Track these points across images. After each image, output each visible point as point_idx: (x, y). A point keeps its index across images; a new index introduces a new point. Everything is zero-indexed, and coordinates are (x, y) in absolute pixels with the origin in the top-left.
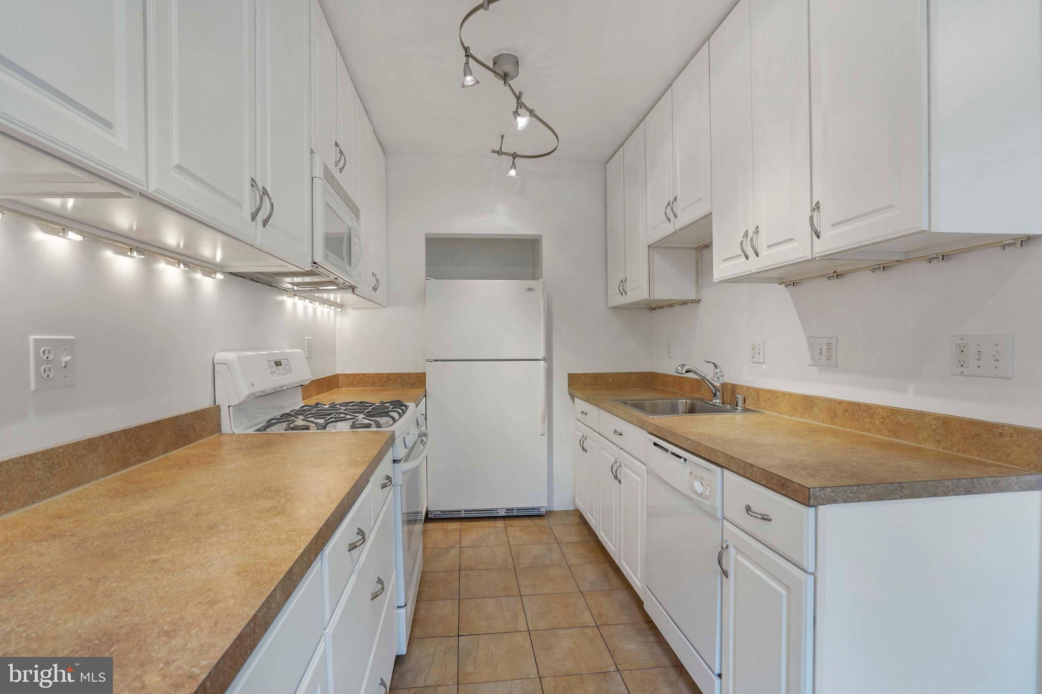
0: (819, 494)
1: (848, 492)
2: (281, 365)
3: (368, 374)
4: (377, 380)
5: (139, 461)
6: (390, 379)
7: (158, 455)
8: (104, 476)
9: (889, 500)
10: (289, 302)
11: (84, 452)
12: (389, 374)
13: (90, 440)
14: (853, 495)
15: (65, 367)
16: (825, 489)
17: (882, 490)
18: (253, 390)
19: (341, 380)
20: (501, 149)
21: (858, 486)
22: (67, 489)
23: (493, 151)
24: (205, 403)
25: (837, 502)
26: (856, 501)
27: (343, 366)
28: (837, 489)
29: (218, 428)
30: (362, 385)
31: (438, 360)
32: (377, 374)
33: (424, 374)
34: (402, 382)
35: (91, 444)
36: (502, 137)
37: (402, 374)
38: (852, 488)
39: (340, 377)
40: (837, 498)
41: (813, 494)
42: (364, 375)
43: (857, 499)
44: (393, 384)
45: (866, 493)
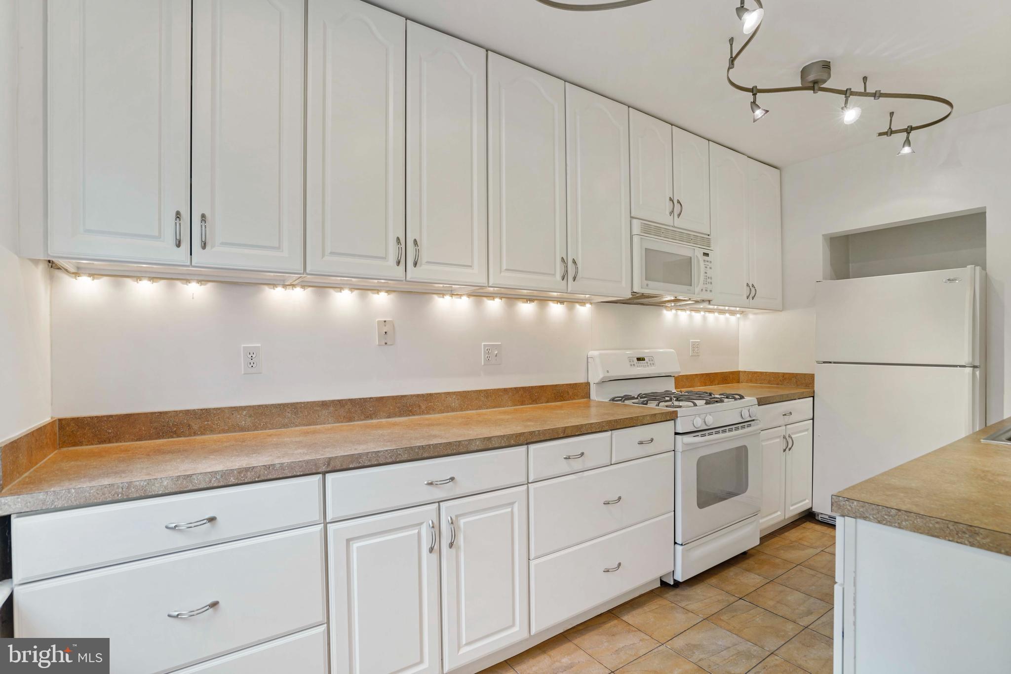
0: (844, 504)
1: (884, 513)
2: (644, 360)
3: (765, 372)
4: (773, 379)
5: (531, 404)
6: (785, 379)
7: (542, 403)
8: (511, 406)
9: (949, 540)
10: (668, 315)
11: (502, 394)
12: (784, 374)
13: (505, 389)
14: (890, 518)
15: (496, 356)
16: (851, 501)
17: (937, 526)
18: (609, 375)
19: (742, 377)
20: (890, 128)
21: (899, 510)
22: (494, 408)
23: (880, 134)
24: (581, 379)
25: (867, 519)
26: (896, 527)
27: (744, 365)
28: (867, 505)
29: (588, 395)
30: (760, 382)
31: (830, 362)
32: (773, 373)
33: (814, 374)
34: (797, 382)
35: (505, 390)
36: (892, 114)
37: (797, 374)
38: (889, 510)
39: (741, 373)
40: (867, 515)
41: (836, 502)
42: (762, 373)
43: (896, 525)
44: (788, 383)
45: (911, 522)
